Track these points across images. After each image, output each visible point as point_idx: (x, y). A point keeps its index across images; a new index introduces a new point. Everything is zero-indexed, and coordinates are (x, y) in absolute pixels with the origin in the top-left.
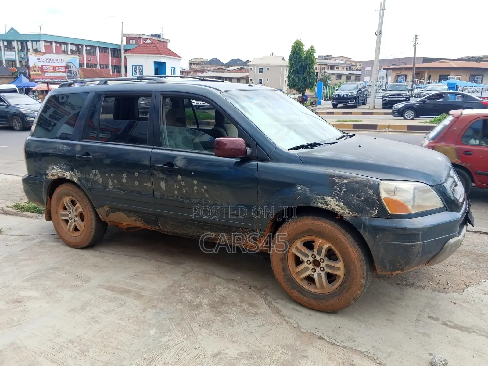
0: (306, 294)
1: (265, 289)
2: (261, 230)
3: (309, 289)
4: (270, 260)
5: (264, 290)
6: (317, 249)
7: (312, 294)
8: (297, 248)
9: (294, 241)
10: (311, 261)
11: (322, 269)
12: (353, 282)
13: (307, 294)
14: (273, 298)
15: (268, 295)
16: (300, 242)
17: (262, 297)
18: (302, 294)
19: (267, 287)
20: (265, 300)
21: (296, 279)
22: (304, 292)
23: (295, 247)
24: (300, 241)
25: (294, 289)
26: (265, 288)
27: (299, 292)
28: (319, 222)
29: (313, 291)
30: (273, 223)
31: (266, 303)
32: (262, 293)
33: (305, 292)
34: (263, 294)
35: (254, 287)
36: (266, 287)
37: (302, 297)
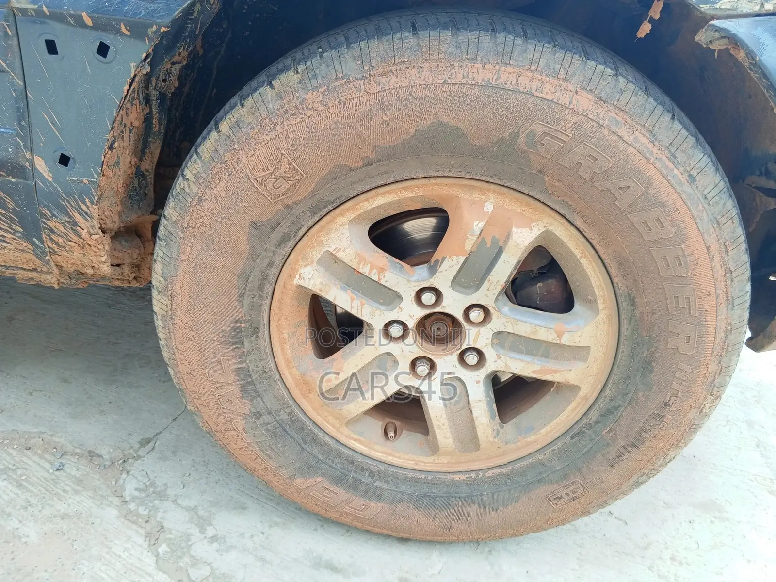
0: (377, 484)
1: (139, 457)
2: (64, 160)
3: (389, 459)
4: (157, 338)
5: (136, 467)
6: (462, 259)
7: (406, 479)
8: (332, 261)
9: (317, 218)
10: (411, 324)
11: (472, 359)
12: (660, 417)
13: (385, 486)
14: (188, 509)
15: (162, 495)
16: (352, 221)
17: (129, 516)
18: (354, 486)
19: (148, 441)
20: (148, 535)
21: (319, 420)
22: (367, 479)
23: (317, 254)
24: (352, 215)
25: (309, 469)
26: (141, 452)
27: (340, 480)
28: (507, 76)
29: (410, 464)
30: (151, 113)
31: (157, 555)
32: (130, 487)
33: (372, 474)
34: (134, 499)
35: (80, 456)
36: (145, 442)
37: (358, 501)
